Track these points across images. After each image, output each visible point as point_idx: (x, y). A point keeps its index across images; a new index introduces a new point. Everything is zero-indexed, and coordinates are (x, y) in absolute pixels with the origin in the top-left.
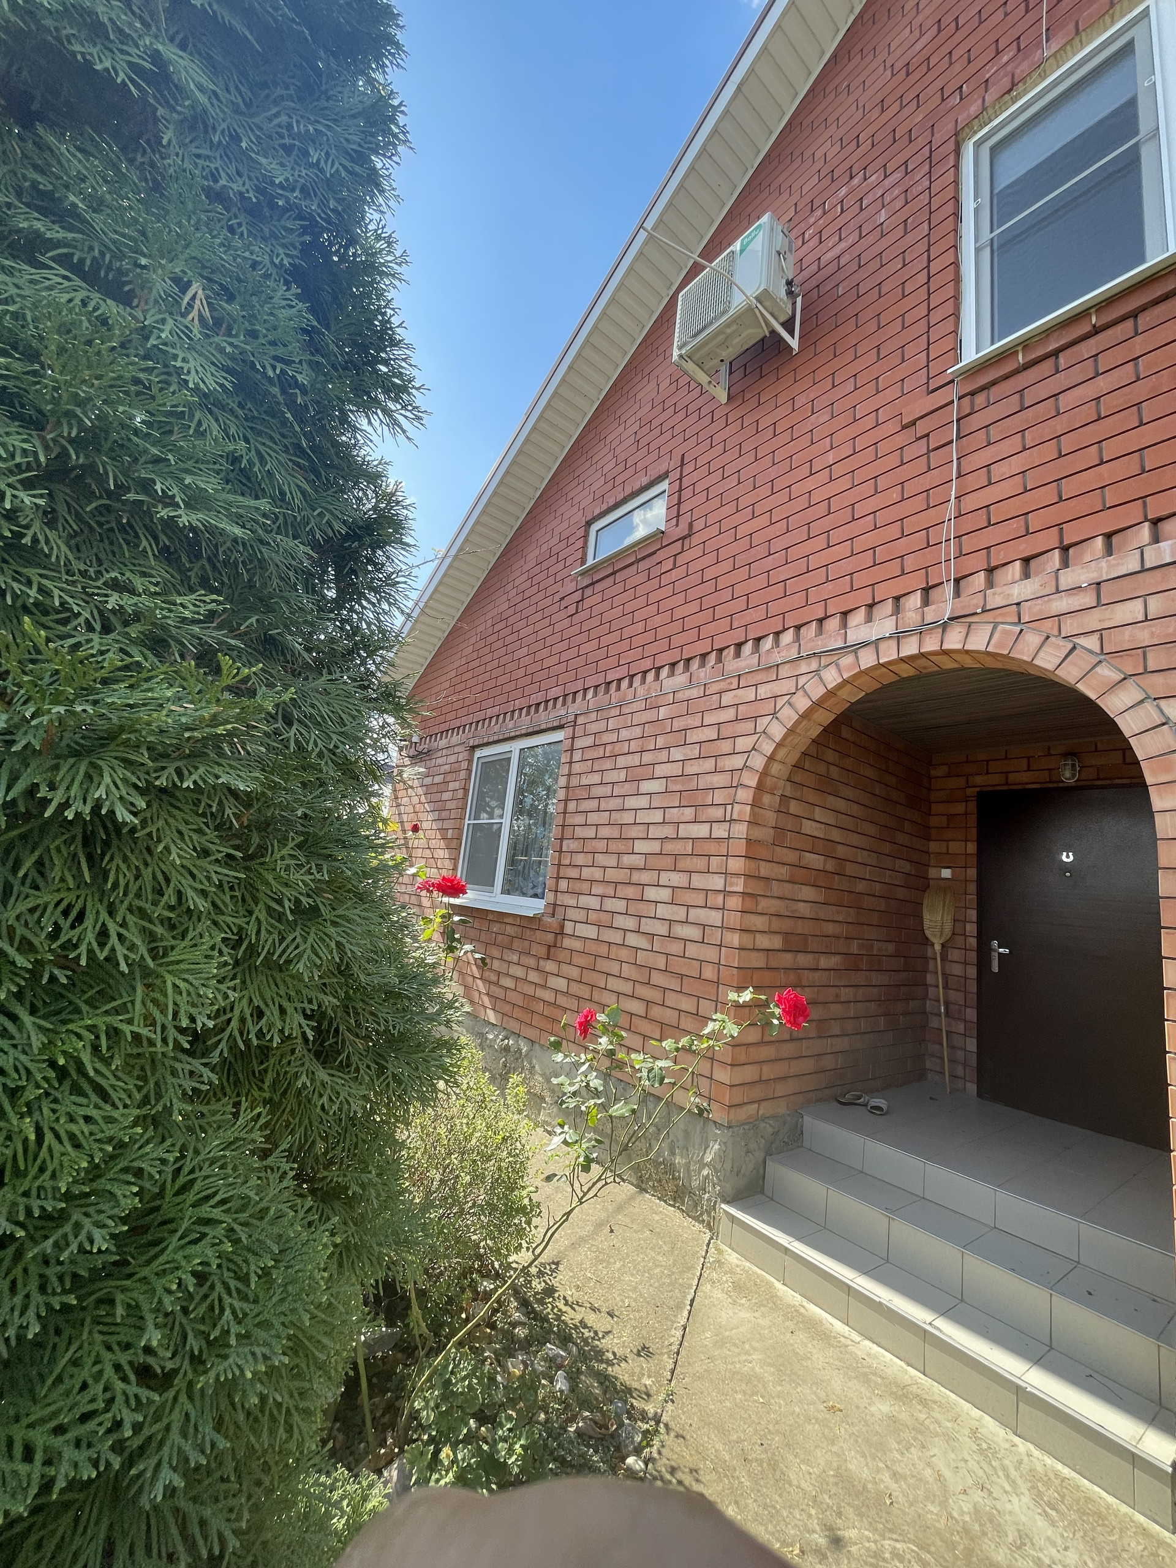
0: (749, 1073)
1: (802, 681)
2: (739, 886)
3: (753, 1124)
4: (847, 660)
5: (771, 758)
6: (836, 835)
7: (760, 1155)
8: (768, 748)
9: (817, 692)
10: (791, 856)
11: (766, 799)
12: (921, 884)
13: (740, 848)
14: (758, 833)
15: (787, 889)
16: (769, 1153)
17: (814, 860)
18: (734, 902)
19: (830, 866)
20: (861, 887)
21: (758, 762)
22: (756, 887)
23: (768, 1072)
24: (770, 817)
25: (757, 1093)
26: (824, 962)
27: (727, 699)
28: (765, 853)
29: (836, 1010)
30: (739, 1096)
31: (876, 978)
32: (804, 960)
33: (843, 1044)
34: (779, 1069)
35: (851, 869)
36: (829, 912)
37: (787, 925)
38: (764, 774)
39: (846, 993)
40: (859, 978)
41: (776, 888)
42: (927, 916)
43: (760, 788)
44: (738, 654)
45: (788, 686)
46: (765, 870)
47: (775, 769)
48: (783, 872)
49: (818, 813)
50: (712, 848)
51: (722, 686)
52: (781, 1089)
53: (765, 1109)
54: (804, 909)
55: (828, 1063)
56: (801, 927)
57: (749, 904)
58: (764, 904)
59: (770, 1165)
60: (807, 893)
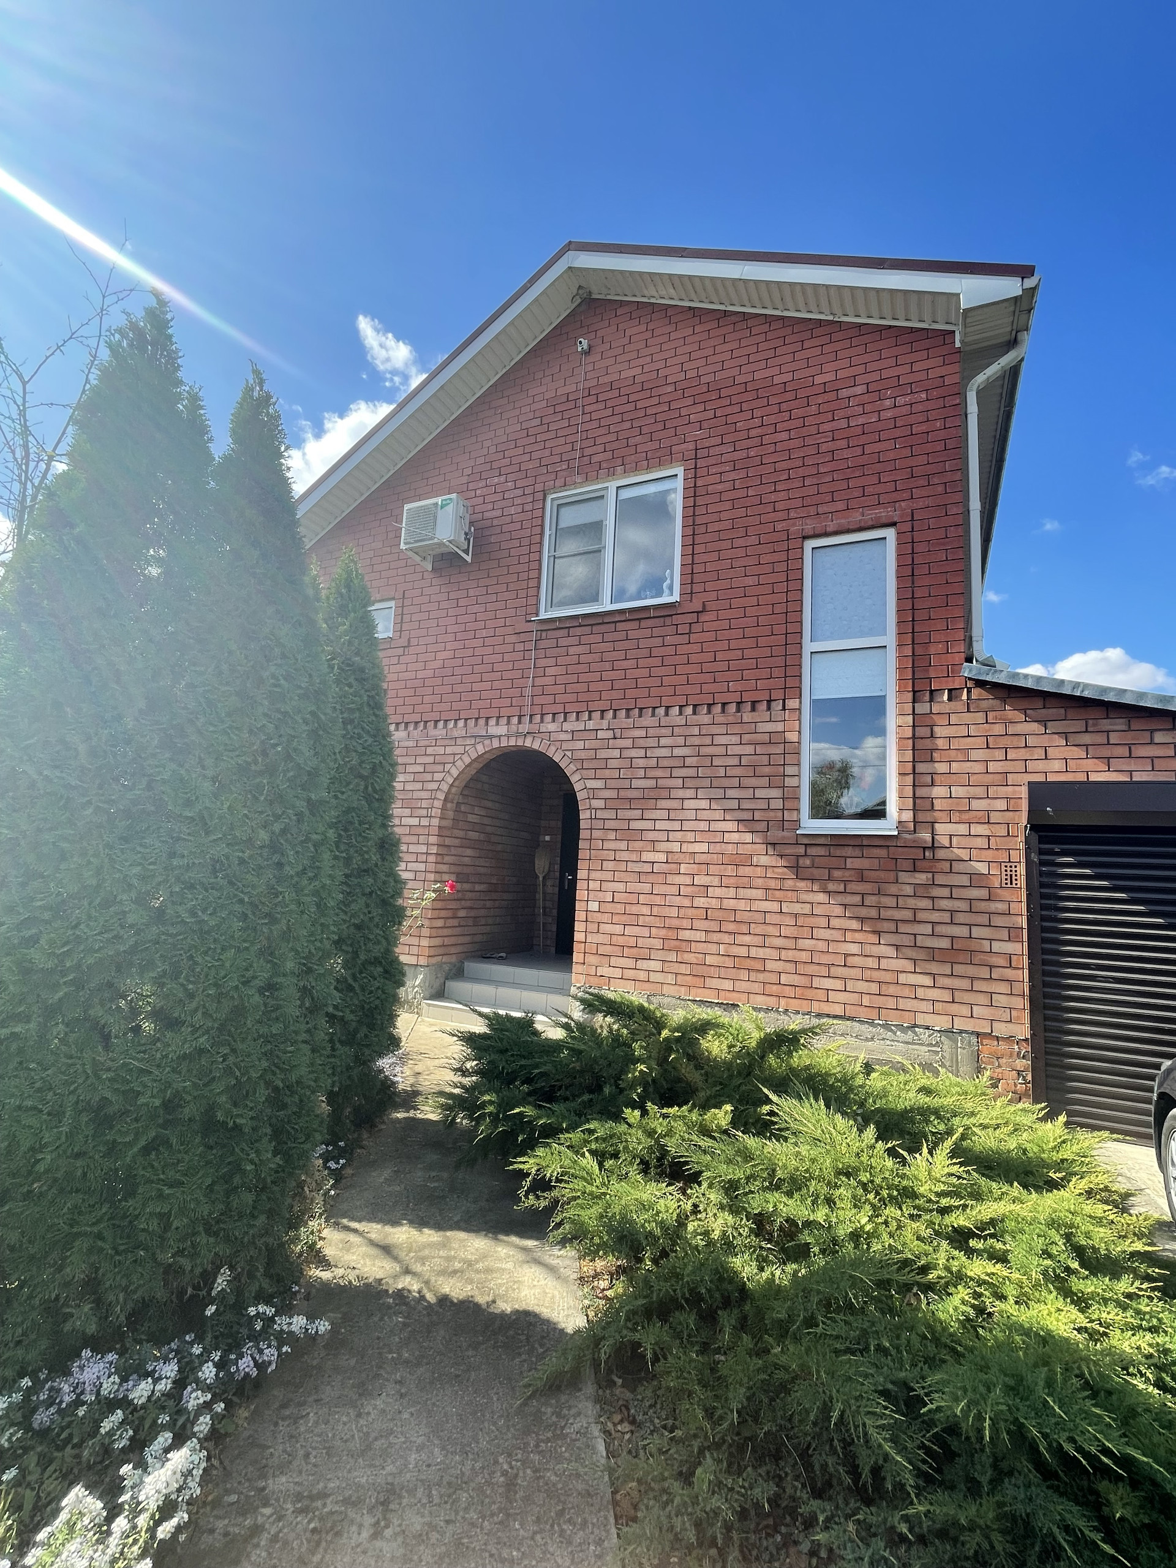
0: (437, 942)
1: (467, 748)
2: (434, 850)
3: (440, 965)
4: (487, 742)
5: (452, 785)
6: (486, 821)
7: (442, 980)
8: (450, 781)
9: (474, 756)
10: (461, 834)
11: (449, 805)
12: (534, 844)
13: (435, 830)
14: (445, 823)
15: (460, 851)
16: (447, 979)
17: (473, 835)
18: (432, 859)
19: (482, 837)
20: (499, 848)
21: (445, 787)
22: (443, 851)
23: (447, 941)
24: (451, 814)
25: (441, 951)
26: (478, 887)
27: (430, 750)
28: (448, 833)
29: (483, 912)
30: (433, 952)
31: (506, 896)
32: (467, 886)
33: (488, 929)
34: (453, 940)
35: (494, 839)
36: (482, 862)
37: (458, 869)
38: (448, 794)
39: (489, 904)
40: (494, 896)
41: (453, 851)
42: (537, 862)
43: (445, 800)
44: (435, 727)
45: (460, 750)
46: (448, 841)
47: (454, 790)
48: (457, 842)
49: (477, 810)
50: (420, 831)
51: (427, 743)
52: (453, 950)
53: (445, 959)
54: (467, 860)
55: (478, 938)
56: (466, 870)
57: (439, 859)
58: (447, 859)
59: (448, 983)
60: (469, 852)
